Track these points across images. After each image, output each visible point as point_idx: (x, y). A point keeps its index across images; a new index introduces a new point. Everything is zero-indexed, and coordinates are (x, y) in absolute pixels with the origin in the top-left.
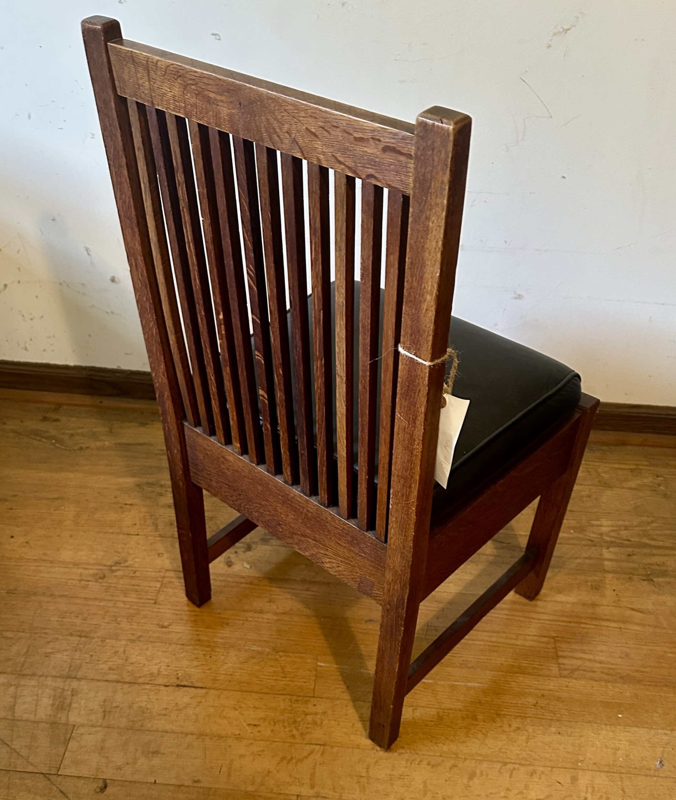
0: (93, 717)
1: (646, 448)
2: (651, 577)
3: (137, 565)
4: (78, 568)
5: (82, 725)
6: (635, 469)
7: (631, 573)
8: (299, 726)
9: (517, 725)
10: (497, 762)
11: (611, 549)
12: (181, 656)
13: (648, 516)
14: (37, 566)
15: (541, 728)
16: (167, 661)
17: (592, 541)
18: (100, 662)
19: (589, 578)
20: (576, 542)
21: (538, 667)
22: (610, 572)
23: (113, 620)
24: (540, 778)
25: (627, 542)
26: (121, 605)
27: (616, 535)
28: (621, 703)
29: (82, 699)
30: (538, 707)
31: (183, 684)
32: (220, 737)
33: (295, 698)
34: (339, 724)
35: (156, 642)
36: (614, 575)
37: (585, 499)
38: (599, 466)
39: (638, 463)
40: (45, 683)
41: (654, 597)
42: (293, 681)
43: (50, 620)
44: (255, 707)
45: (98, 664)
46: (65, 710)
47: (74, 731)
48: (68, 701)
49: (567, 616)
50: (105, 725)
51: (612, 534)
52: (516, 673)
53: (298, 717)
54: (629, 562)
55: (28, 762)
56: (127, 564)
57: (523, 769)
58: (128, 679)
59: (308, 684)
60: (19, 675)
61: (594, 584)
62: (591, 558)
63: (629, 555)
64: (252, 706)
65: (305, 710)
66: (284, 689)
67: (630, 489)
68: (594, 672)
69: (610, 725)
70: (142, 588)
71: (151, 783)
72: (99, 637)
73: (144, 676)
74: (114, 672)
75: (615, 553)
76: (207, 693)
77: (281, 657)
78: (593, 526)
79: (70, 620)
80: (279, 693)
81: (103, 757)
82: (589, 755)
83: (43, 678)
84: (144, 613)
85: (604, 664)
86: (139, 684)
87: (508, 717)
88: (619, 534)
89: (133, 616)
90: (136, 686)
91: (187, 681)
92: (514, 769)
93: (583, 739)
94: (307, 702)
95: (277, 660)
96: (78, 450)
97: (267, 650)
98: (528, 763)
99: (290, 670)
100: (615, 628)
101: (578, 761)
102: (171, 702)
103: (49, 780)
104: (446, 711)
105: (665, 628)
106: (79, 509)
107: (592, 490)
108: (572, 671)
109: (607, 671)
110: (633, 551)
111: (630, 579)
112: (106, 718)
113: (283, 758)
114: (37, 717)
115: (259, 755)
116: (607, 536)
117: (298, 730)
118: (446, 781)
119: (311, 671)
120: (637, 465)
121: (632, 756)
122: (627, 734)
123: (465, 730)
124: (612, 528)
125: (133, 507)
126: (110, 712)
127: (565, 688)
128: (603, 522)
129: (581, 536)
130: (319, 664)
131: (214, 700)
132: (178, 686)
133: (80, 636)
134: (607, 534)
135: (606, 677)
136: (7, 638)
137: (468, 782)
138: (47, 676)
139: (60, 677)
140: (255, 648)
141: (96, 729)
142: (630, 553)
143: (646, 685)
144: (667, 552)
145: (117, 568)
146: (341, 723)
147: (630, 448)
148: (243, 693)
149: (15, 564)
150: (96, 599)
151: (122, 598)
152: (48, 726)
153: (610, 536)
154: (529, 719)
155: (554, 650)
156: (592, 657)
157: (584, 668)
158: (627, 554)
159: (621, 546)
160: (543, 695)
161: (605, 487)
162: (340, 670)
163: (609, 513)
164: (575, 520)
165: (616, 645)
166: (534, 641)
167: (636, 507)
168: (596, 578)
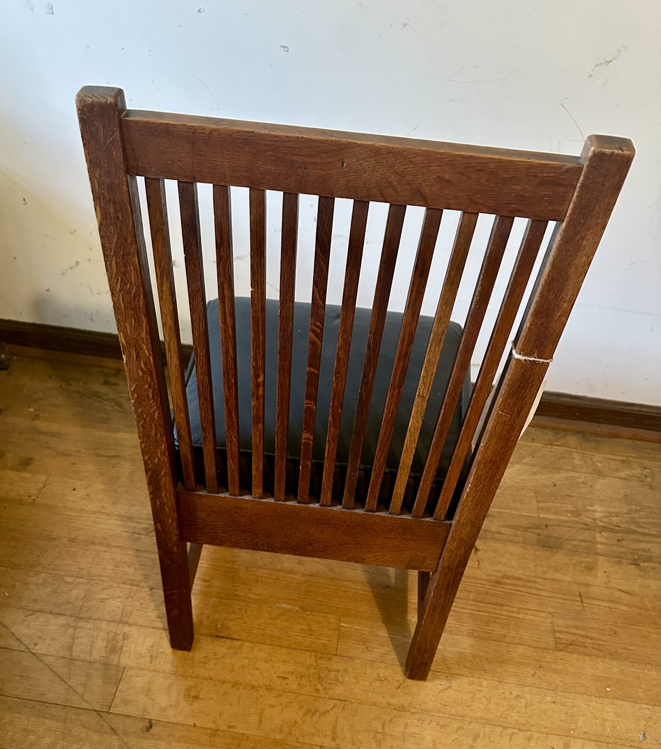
0: (141, 661)
1: (635, 441)
2: (638, 562)
4: (132, 522)
5: (132, 668)
6: (625, 460)
7: (620, 557)
8: (323, 681)
9: (518, 693)
10: (500, 726)
11: (603, 534)
12: (220, 609)
13: (636, 505)
14: (96, 518)
15: (538, 697)
16: (207, 613)
17: (587, 525)
18: (149, 610)
19: (583, 560)
20: (573, 525)
21: (537, 639)
22: (602, 555)
24: (536, 744)
25: (617, 528)
27: (607, 521)
28: (608, 678)
29: (132, 644)
30: (536, 677)
31: (221, 635)
32: (253, 687)
33: (319, 655)
34: (358, 682)
35: (198, 595)
36: (605, 558)
37: (581, 485)
38: (593, 455)
39: (627, 454)
40: (100, 626)
41: (639, 581)
42: (318, 639)
43: (105, 569)
44: (284, 661)
45: (146, 612)
46: (117, 652)
47: (124, 673)
48: (119, 644)
49: (564, 594)
50: (152, 668)
51: (605, 520)
52: (518, 644)
53: (322, 673)
54: (618, 546)
55: (83, 700)
57: (521, 734)
59: (331, 642)
60: (77, 617)
61: (587, 565)
62: (586, 541)
63: (619, 540)
64: (281, 659)
65: (329, 666)
66: (310, 646)
67: (621, 478)
68: (586, 647)
69: (599, 697)
71: (190, 725)
72: (148, 587)
74: (161, 620)
75: (606, 538)
76: (243, 644)
77: (308, 615)
78: (588, 511)
79: (122, 569)
80: (308, 649)
81: (150, 699)
82: (580, 724)
83: (98, 622)
85: (595, 640)
87: (509, 685)
88: (610, 520)
91: (224, 632)
92: (514, 733)
93: (575, 709)
94: (330, 659)
95: (304, 618)
97: (296, 608)
98: (526, 729)
99: (316, 629)
100: (605, 607)
101: (571, 729)
102: (210, 651)
103: (101, 717)
105: (649, 610)
106: (133, 467)
107: (587, 478)
108: (567, 645)
109: (597, 647)
110: (622, 536)
111: (619, 562)
112: (153, 662)
113: (308, 711)
114: (92, 657)
115: (288, 706)
116: (600, 521)
117: (321, 685)
118: (453, 741)
119: (334, 630)
120: (627, 457)
121: (618, 727)
122: (615, 706)
124: (604, 514)
126: (156, 657)
127: (561, 661)
128: (596, 507)
129: (578, 520)
130: (342, 624)
131: (249, 652)
132: (216, 636)
133: (132, 585)
134: (600, 519)
135: (596, 652)
136: (67, 583)
137: (473, 743)
138: (102, 620)
139: (113, 621)
140: (285, 606)
141: (144, 672)
142: (620, 538)
143: (632, 662)
144: (652, 539)
146: (361, 682)
147: (621, 440)
148: (274, 647)
149: (76, 514)
150: (147, 551)
152: (102, 666)
153: (602, 522)
154: (528, 688)
155: (552, 625)
156: (584, 633)
157: (577, 643)
158: (617, 539)
159: (612, 531)
160: (540, 667)
161: (599, 475)
162: (360, 631)
163: (602, 500)
164: (571, 504)
165: (606, 623)
166: (534, 615)
167: (626, 496)
168: (590, 560)
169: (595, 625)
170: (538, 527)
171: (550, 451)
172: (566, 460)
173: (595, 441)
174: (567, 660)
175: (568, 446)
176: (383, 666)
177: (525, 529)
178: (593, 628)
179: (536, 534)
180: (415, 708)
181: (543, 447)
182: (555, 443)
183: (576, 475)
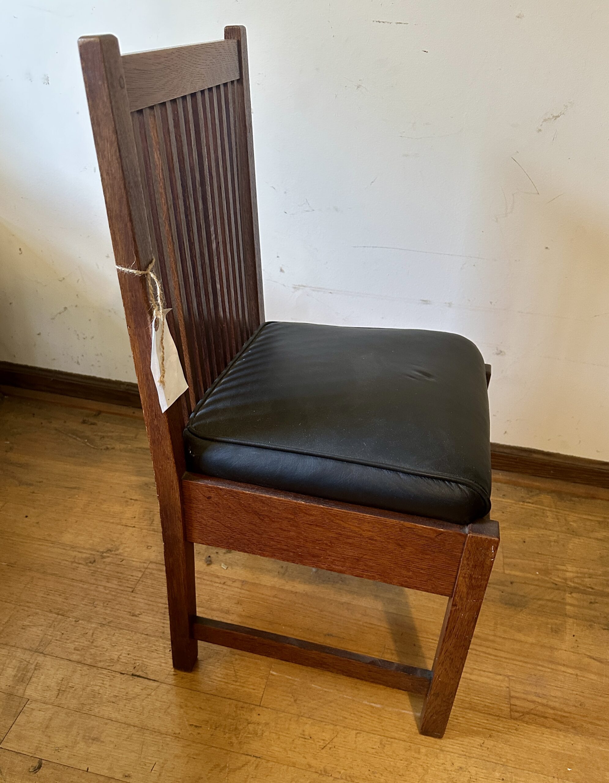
0: (48, 694)
3: (126, 554)
4: (73, 551)
5: (36, 701)
6: (602, 522)
7: (592, 621)
8: (239, 734)
9: (460, 765)
11: (574, 595)
12: (143, 646)
14: (40, 545)
15: (484, 771)
16: (129, 648)
17: (556, 584)
18: (68, 642)
19: (549, 621)
20: (540, 584)
21: (490, 705)
22: (571, 617)
23: (90, 603)
25: (590, 590)
26: (101, 589)
27: (579, 581)
28: (570, 756)
29: (42, 675)
30: (484, 748)
31: (138, 674)
32: (161, 733)
33: (241, 704)
34: (279, 738)
35: (124, 629)
36: (575, 621)
37: (552, 543)
38: (568, 515)
39: (605, 516)
40: (14, 653)
42: (243, 687)
43: (36, 596)
44: (200, 708)
45: (66, 643)
46: (25, 682)
47: (26, 706)
48: (29, 674)
49: (525, 656)
50: (56, 704)
51: (576, 580)
52: (467, 709)
53: (240, 725)
54: (591, 609)
56: (117, 552)
58: (89, 661)
59: (256, 691)
61: (554, 627)
62: (555, 601)
63: (591, 603)
64: (197, 706)
65: (249, 718)
66: (233, 694)
67: (597, 539)
68: (546, 718)
69: (558, 778)
70: (125, 576)
71: (83, 770)
72: (73, 617)
73: (103, 661)
74: (78, 652)
75: (577, 599)
76: (158, 686)
77: (236, 660)
78: (558, 570)
79: (53, 598)
80: (228, 696)
81: (46, 736)
83: (13, 649)
84: (120, 599)
85: (557, 710)
86: (98, 668)
87: (452, 754)
88: (583, 581)
89: (109, 602)
90: (95, 669)
91: (142, 671)
94: (252, 710)
96: (105, 449)
99: (242, 675)
100: (572, 674)
102: (123, 690)
104: (389, 739)
106: (90, 499)
107: (560, 536)
108: (524, 714)
109: (559, 718)
110: (595, 599)
111: (591, 626)
112: (58, 697)
113: (217, 766)
115: (194, 758)
116: (571, 581)
117: (237, 738)
119: (262, 678)
120: (604, 518)
123: (407, 763)
124: (576, 575)
125: (136, 502)
126: (64, 691)
127: (515, 731)
128: (568, 567)
129: (547, 579)
130: (271, 672)
131: (163, 695)
132: (133, 675)
133: (58, 614)
134: (571, 580)
135: (558, 724)
138: (17, 648)
139: (29, 650)
141: (47, 706)
142: (593, 601)
143: (599, 739)
145: (108, 555)
146: (282, 737)
147: (599, 501)
148: (193, 692)
149: (21, 540)
150: (81, 581)
151: (104, 583)
152: (5, 696)
153: (574, 582)
154: (474, 759)
155: (507, 689)
156: (545, 701)
157: (535, 712)
158: (589, 601)
159: (584, 592)
160: (490, 736)
161: (573, 534)
162: (291, 681)
163: (574, 560)
164: (541, 562)
165: (571, 692)
166: (489, 678)
167: (601, 557)
168: (557, 621)
169: (559, 694)
170: (502, 583)
171: (522, 508)
172: (538, 517)
173: (571, 500)
174: (521, 731)
175: (542, 504)
176: (310, 722)
178: (556, 697)
179: (500, 590)
180: (340, 773)
181: (514, 503)
182: (528, 500)
183: (549, 533)
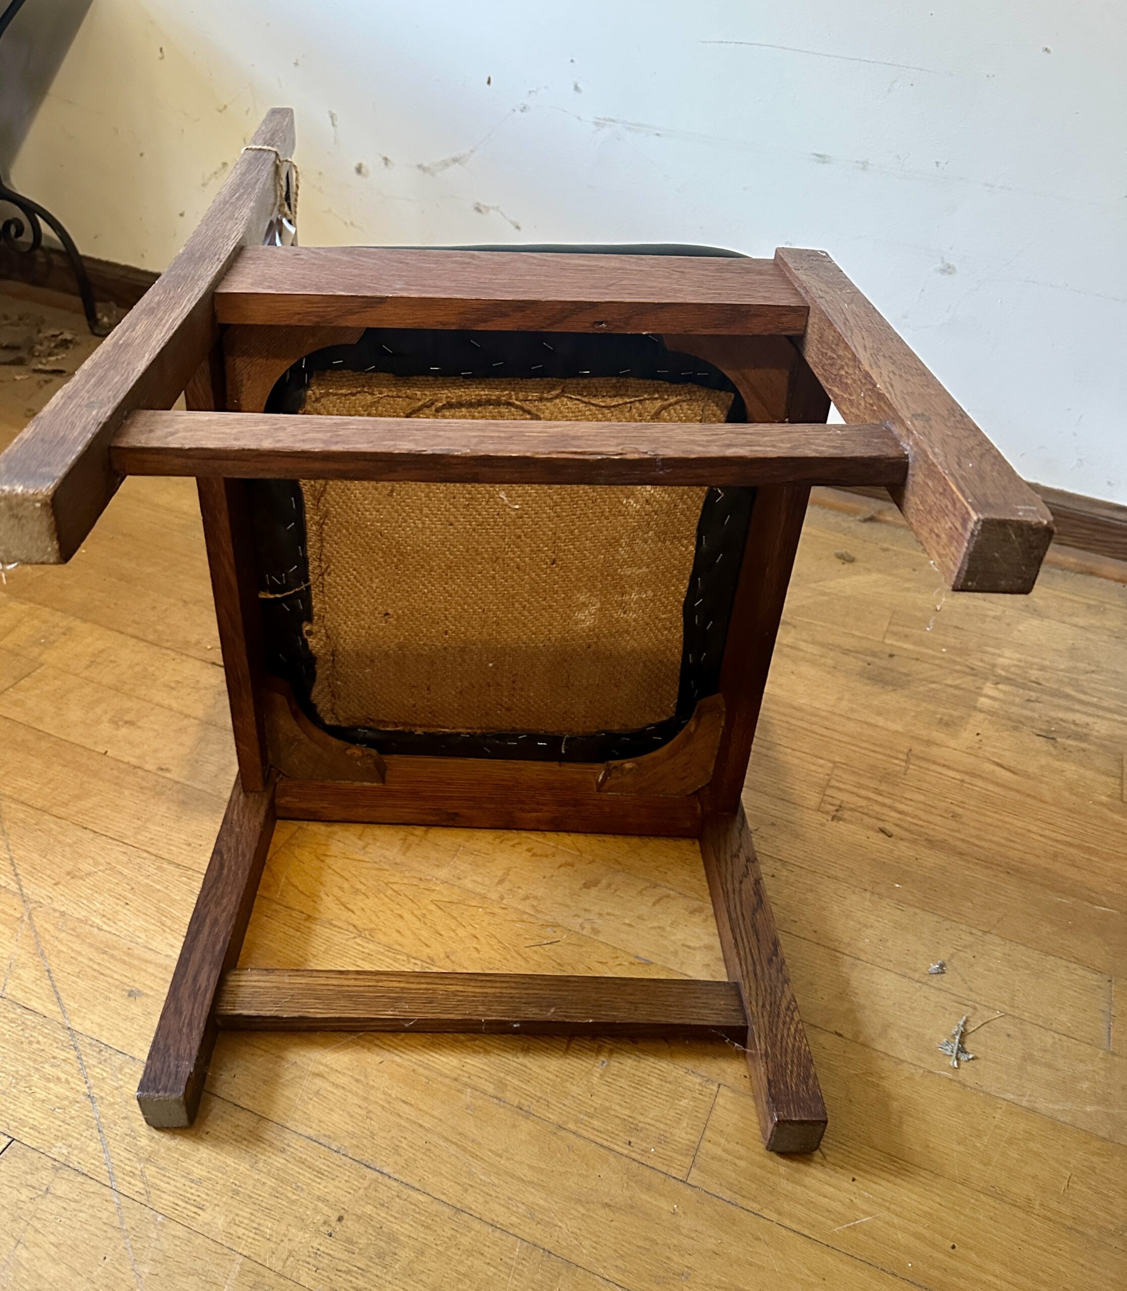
2: (1055, 736)
6: (1096, 606)
7: (1021, 722)
11: (1001, 686)
13: (1089, 664)
17: (973, 669)
19: (942, 710)
20: (944, 664)
21: (787, 789)
22: (981, 711)
25: (1034, 685)
27: (1019, 672)
28: (908, 871)
36: (989, 717)
37: (989, 619)
41: (1045, 760)
49: (876, 744)
51: (1013, 669)
54: (1025, 708)
57: (683, 900)
61: (946, 718)
62: (960, 689)
63: (1029, 700)
68: (885, 821)
69: (873, 892)
75: (1005, 693)
78: (984, 652)
85: (907, 815)
88: (1026, 672)
92: (670, 896)
93: (811, 894)
98: (695, 896)
100: (953, 778)
105: (1045, 802)
107: (1007, 613)
108: (843, 809)
110: (1039, 697)
111: (1015, 728)
116: (1003, 670)
120: (1102, 602)
124: (1018, 663)
127: (818, 826)
128: (1006, 652)
129: (959, 659)
134: (1003, 668)
137: (581, 889)
142: (1032, 699)
144: (1101, 713)
153: (1007, 671)
155: (827, 777)
156: (888, 801)
157: (865, 811)
158: (1027, 698)
159: (1022, 686)
160: (773, 824)
163: (1022, 645)
164: (957, 639)
165: (944, 799)
166: (799, 758)
167: (1074, 649)
168: (953, 712)
169: (919, 797)
170: (874, 654)
174: (829, 828)
177: (846, 652)
178: (911, 800)
179: (865, 661)
